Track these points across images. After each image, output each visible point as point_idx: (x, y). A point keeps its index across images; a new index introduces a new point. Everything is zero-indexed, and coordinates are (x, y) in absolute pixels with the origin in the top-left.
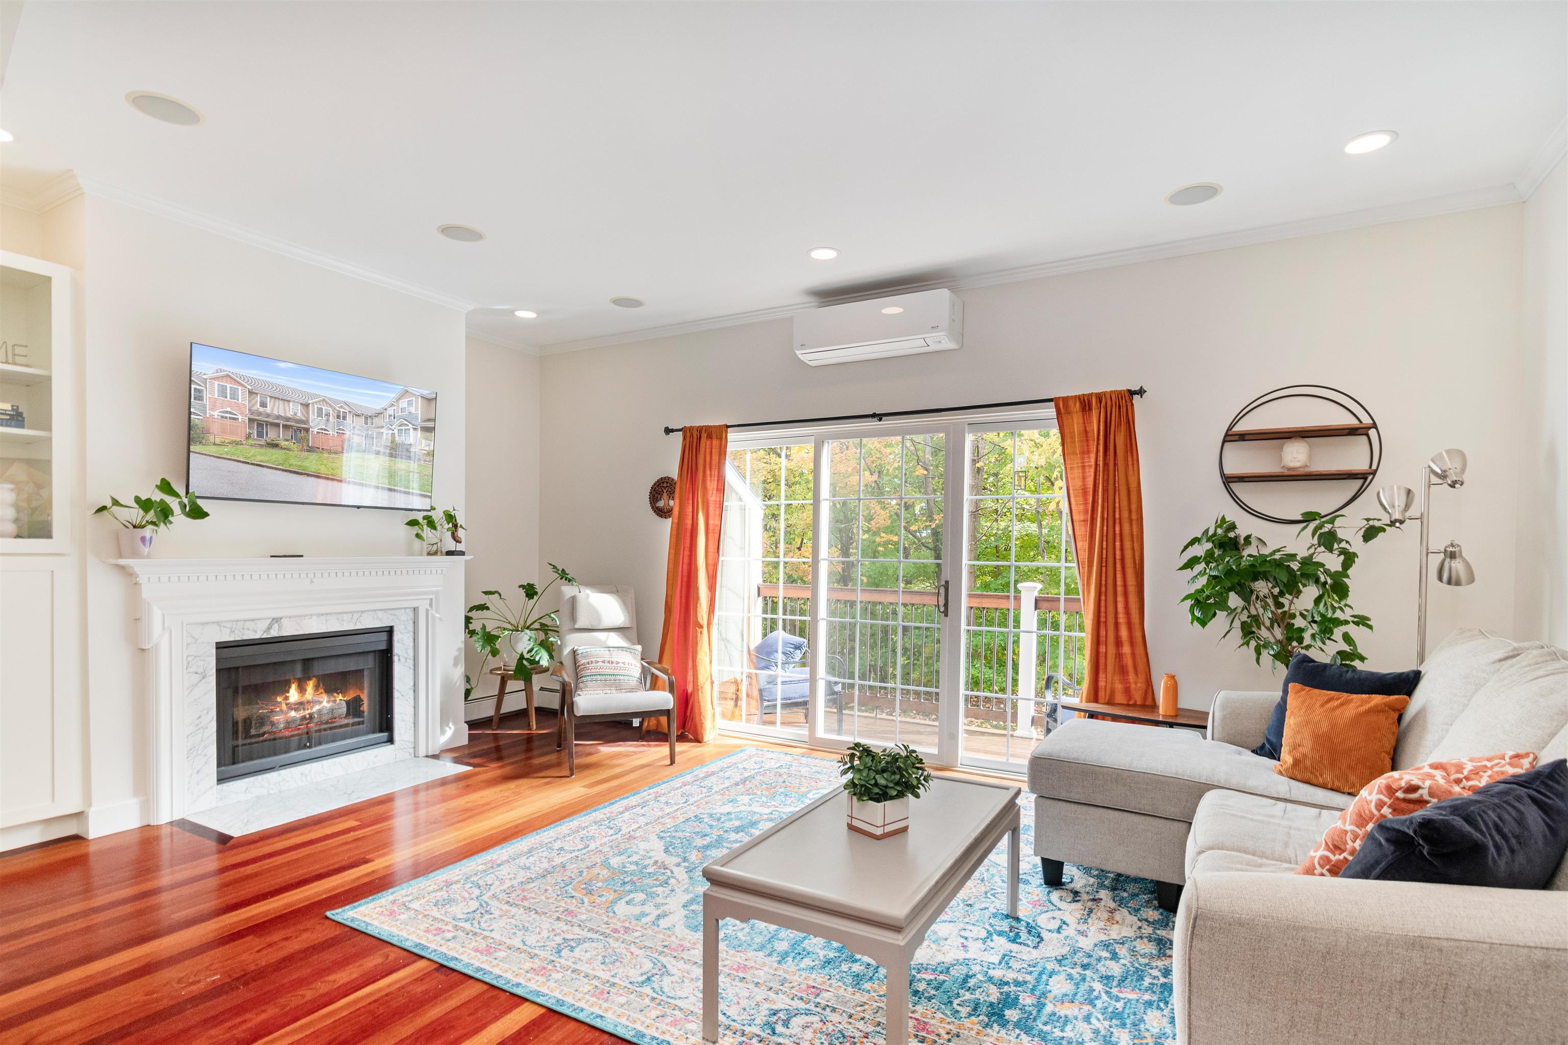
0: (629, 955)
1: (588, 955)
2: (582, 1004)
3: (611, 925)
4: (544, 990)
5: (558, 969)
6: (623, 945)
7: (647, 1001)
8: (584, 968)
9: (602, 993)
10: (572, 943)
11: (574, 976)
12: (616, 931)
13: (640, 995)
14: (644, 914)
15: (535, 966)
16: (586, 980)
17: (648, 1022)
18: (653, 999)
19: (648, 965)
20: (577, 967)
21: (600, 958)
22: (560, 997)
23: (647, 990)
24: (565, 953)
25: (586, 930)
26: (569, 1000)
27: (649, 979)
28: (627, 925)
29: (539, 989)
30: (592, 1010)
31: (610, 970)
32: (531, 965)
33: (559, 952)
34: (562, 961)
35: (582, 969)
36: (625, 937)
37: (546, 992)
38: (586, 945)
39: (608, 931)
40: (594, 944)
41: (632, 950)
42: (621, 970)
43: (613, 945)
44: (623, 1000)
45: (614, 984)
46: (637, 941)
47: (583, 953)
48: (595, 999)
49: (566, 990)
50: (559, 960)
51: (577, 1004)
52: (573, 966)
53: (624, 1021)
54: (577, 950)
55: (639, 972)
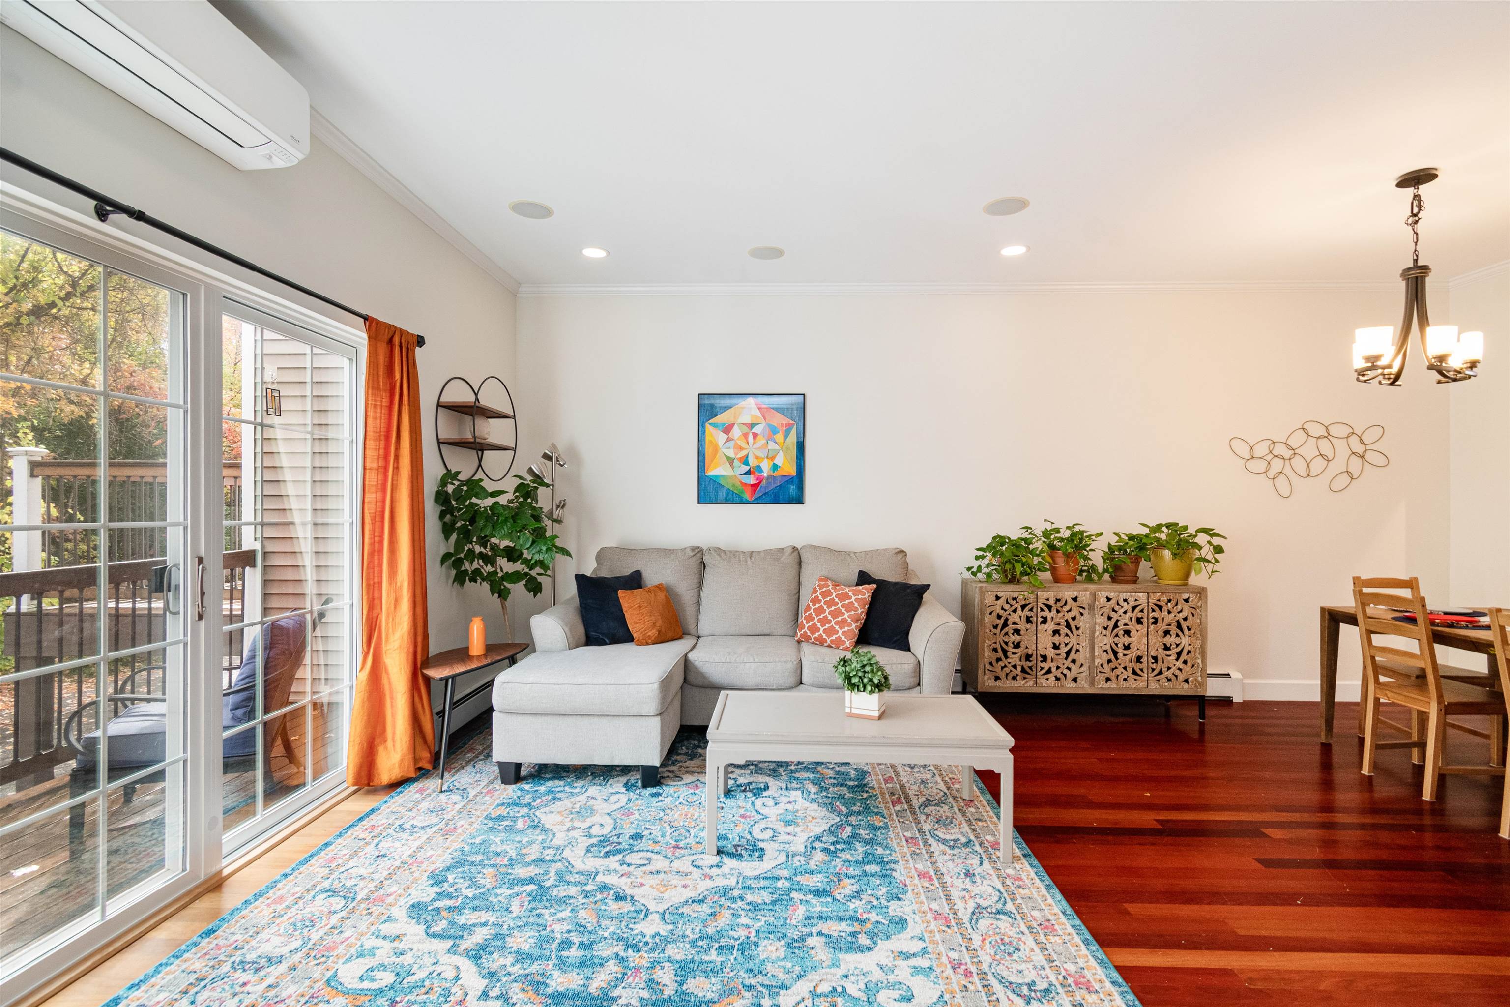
0: (987, 942)
1: (1022, 967)
2: (1070, 930)
3: (964, 983)
4: (1092, 962)
5: (1063, 973)
6: (980, 953)
7: (1019, 901)
8: (1039, 958)
9: (1046, 927)
10: (1025, 990)
11: (1055, 957)
12: (968, 974)
13: (1018, 908)
14: (917, 970)
15: (1084, 992)
16: (1049, 946)
17: (1034, 891)
18: (1012, 900)
19: (984, 924)
20: (1045, 963)
21: (1015, 957)
22: (1083, 947)
23: (1010, 906)
24: (1042, 985)
25: (994, 998)
26: (1077, 939)
27: (998, 912)
28: (949, 971)
29: (1097, 967)
30: (1066, 922)
31: (1020, 939)
32: (1087, 996)
33: (1047, 991)
34: (1053, 978)
35: (1041, 957)
36: (968, 961)
37: (1092, 960)
38: (1012, 979)
39: (976, 979)
40: (1005, 974)
41: (980, 943)
42: (1011, 933)
43: (990, 960)
44: (1036, 913)
45: (1030, 928)
46: (964, 949)
47: (1026, 972)
48: (1056, 927)
49: (1073, 950)
50: (1055, 982)
51: (1074, 932)
52: (1047, 966)
53: (1050, 901)
54: (1028, 980)
55: (999, 923)
